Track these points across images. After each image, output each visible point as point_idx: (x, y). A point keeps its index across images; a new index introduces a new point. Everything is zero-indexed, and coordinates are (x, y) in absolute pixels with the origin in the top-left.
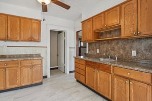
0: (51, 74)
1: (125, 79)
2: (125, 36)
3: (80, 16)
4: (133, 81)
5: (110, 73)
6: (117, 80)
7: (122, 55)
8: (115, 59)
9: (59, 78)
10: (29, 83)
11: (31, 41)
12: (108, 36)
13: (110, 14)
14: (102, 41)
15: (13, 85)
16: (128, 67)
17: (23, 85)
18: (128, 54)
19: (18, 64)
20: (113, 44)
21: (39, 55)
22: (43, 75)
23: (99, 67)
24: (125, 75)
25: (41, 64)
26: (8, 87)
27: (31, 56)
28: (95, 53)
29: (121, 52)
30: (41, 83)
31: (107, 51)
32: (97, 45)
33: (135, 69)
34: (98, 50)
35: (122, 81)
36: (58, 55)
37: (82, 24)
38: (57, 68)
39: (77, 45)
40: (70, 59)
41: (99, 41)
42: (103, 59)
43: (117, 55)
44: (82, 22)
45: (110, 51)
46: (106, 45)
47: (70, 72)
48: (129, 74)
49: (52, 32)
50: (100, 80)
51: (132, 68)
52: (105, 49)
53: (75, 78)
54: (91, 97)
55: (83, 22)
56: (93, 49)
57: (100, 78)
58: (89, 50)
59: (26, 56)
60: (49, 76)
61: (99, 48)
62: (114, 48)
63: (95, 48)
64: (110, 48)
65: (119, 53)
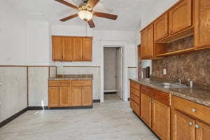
0: (105, 99)
1: (188, 119)
2: (200, 45)
5: (168, 106)
6: (178, 119)
9: (113, 105)
10: (79, 105)
11: (83, 60)
12: (180, 47)
13: (175, 13)
14: (170, 56)
15: (65, 103)
16: (192, 98)
17: (74, 105)
19: (69, 83)
20: (188, 61)
21: (91, 76)
22: (94, 99)
23: (155, 95)
24: (188, 112)
25: (91, 86)
26: (62, 105)
27: (84, 76)
28: (161, 75)
29: (203, 73)
30: (91, 107)
31: (178, 72)
32: (164, 62)
33: (204, 103)
34: (165, 70)
35: (185, 121)
36: (116, 77)
37: (142, 34)
38: (115, 93)
39: (140, 64)
41: (166, 56)
42: (168, 84)
44: (141, 32)
45: (183, 71)
46: (175, 63)
48: (194, 110)
49: (105, 48)
51: (199, 102)
52: (174, 69)
53: (131, 106)
54: (143, 136)
56: (158, 70)
58: (153, 71)
59: (79, 76)
60: (102, 100)
61: (167, 68)
62: (190, 67)
63: (160, 66)
64: (182, 68)
65: (197, 76)
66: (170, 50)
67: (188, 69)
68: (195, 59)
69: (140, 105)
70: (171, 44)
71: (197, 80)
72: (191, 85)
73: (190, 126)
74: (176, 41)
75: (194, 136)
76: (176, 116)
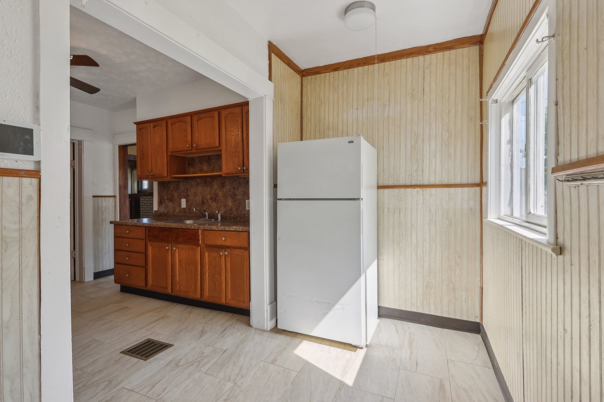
1: (219, 250)
2: (228, 171)
3: (132, 104)
4: (229, 250)
5: (198, 245)
6: (209, 256)
7: (231, 209)
8: (218, 219)
13: (202, 121)
14: (192, 178)
16: (222, 228)
18: (241, 208)
20: (215, 187)
24: (219, 243)
29: (230, 203)
31: (203, 203)
32: (182, 186)
33: (231, 228)
34: (184, 201)
35: (216, 254)
39: (123, 187)
40: (97, 232)
43: (223, 210)
44: (137, 124)
45: (210, 201)
46: (200, 189)
47: (98, 275)
48: (224, 239)
50: (180, 265)
51: (227, 229)
52: (199, 199)
55: (141, 125)
56: (171, 200)
57: (180, 261)
58: (160, 203)
61: (187, 197)
62: (217, 195)
63: (176, 194)
64: (209, 197)
65: (225, 206)
66: (191, 169)
67: (215, 199)
68: (223, 185)
69: (145, 267)
70: (193, 159)
71: (225, 212)
72: (219, 219)
73: (220, 256)
74: (199, 157)
75: (224, 265)
76: (207, 254)
